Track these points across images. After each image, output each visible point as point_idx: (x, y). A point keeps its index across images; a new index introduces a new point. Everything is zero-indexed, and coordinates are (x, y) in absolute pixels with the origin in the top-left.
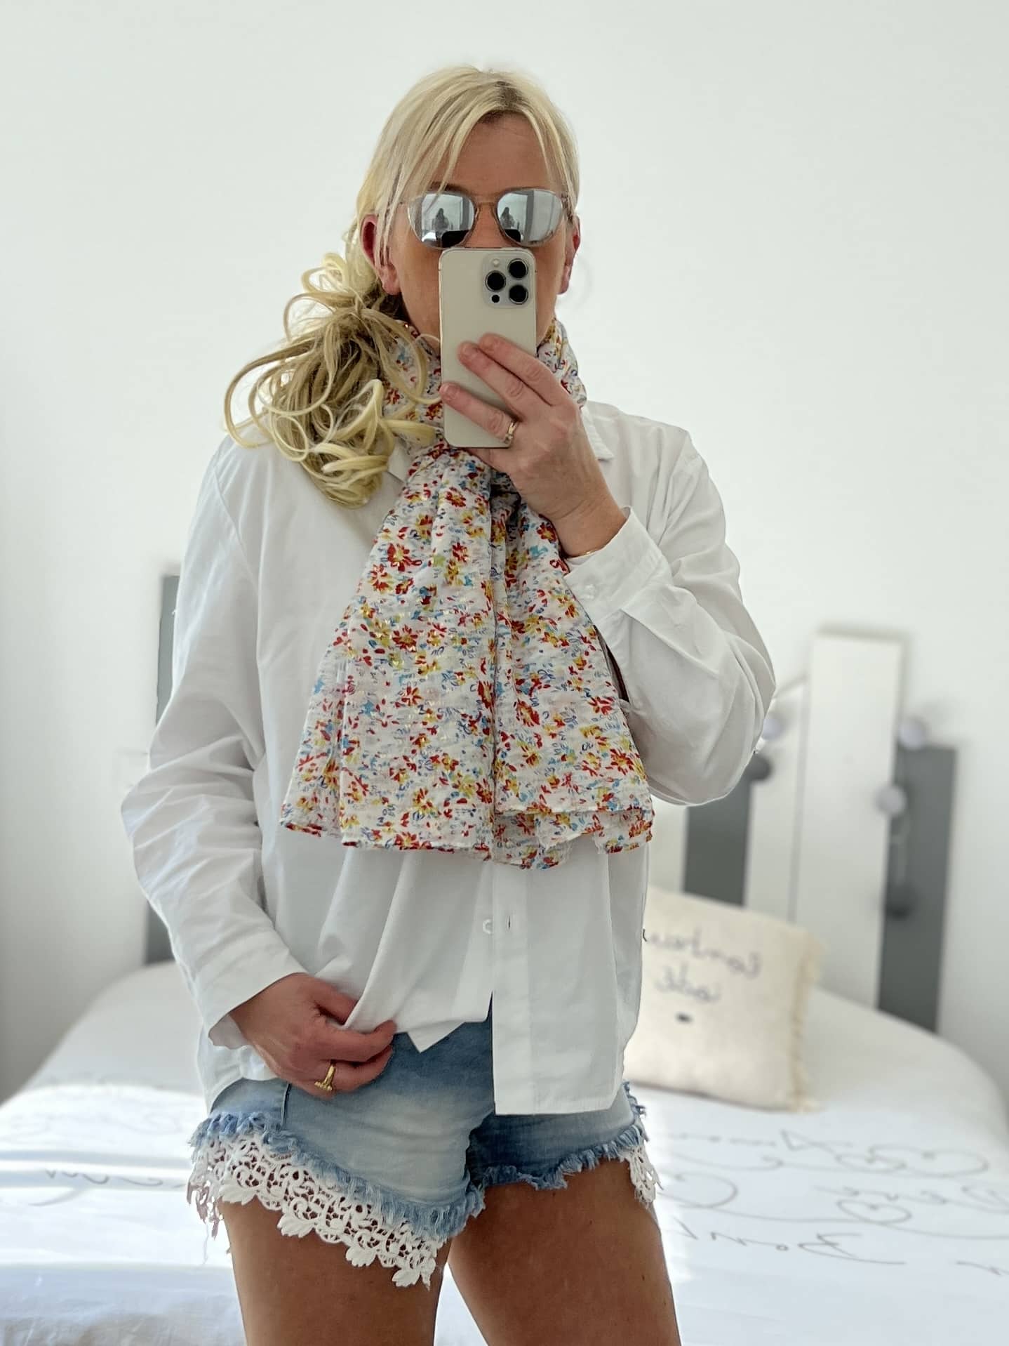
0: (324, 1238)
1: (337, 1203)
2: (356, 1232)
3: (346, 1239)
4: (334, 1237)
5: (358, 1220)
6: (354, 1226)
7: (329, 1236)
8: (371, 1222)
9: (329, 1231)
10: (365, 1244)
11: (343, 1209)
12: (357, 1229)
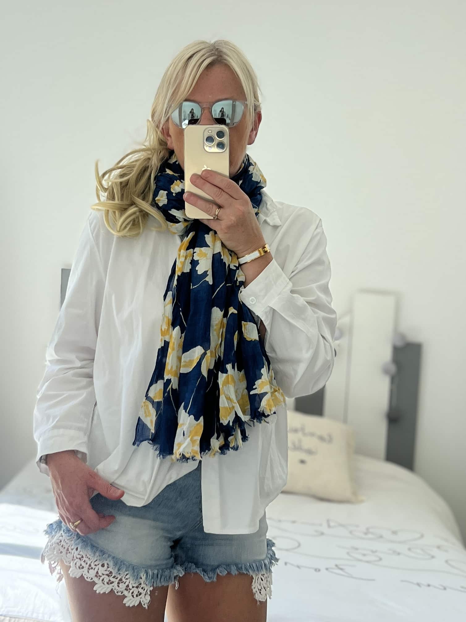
0: (86, 579)
1: (93, 562)
2: (101, 576)
3: (96, 580)
4: (90, 578)
5: (102, 570)
6: (100, 574)
7: (88, 578)
8: (109, 572)
9: (89, 575)
10: (105, 583)
11: (95, 565)
12: (101, 575)
